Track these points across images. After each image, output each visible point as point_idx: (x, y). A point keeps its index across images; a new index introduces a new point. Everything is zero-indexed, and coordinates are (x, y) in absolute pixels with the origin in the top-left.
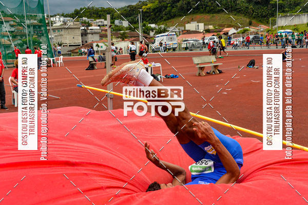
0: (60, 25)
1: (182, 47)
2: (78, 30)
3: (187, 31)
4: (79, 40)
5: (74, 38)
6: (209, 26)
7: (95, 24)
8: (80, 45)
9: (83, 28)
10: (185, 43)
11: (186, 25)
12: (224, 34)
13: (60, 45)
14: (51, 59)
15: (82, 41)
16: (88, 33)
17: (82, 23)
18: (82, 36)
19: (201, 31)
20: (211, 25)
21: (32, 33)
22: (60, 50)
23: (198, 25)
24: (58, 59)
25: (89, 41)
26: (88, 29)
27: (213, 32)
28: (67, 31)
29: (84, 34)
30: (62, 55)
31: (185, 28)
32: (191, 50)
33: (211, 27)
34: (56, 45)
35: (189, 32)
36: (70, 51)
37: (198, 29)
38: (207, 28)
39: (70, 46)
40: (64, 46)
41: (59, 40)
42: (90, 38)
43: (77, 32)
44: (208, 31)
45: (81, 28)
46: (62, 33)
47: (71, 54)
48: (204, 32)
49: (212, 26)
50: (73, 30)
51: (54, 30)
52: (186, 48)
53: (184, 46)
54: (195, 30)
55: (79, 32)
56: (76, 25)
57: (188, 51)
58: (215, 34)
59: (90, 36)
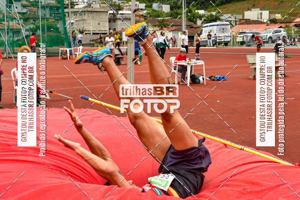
0: (84, 8)
1: (238, 40)
2: (105, 14)
3: (246, 20)
4: (105, 27)
5: (99, 24)
6: (277, 15)
7: (128, 7)
8: (106, 34)
9: (112, 12)
10: (242, 35)
11: (246, 13)
12: (296, 26)
13: (81, 32)
14: (68, 50)
15: (110, 29)
16: (117, 19)
17: (111, 5)
18: (110, 21)
19: (265, 21)
20: (278, 13)
21: (48, 16)
22: (81, 39)
23: (261, 14)
24: (76, 50)
25: (119, 29)
26: (118, 14)
27: (281, 23)
28: (91, 15)
29: (113, 19)
30: (83, 45)
31: (243, 16)
32: (249, 46)
33: (278, 16)
34: (77, 32)
35: (248, 22)
36: (93, 41)
37: (261, 18)
38: (273, 17)
39: (93, 34)
40: (86, 34)
41: (81, 26)
42: (119, 25)
43: (104, 17)
44: (273, 21)
45: (109, 12)
46: (86, 17)
47: (93, 44)
48: (269, 22)
49: (280, 15)
50: (99, 13)
51: (75, 13)
52: (242, 43)
53: (239, 39)
54: (256, 19)
55: (106, 17)
56: (103, 7)
57: (244, 47)
58: (283, 25)
59: (119, 22)
